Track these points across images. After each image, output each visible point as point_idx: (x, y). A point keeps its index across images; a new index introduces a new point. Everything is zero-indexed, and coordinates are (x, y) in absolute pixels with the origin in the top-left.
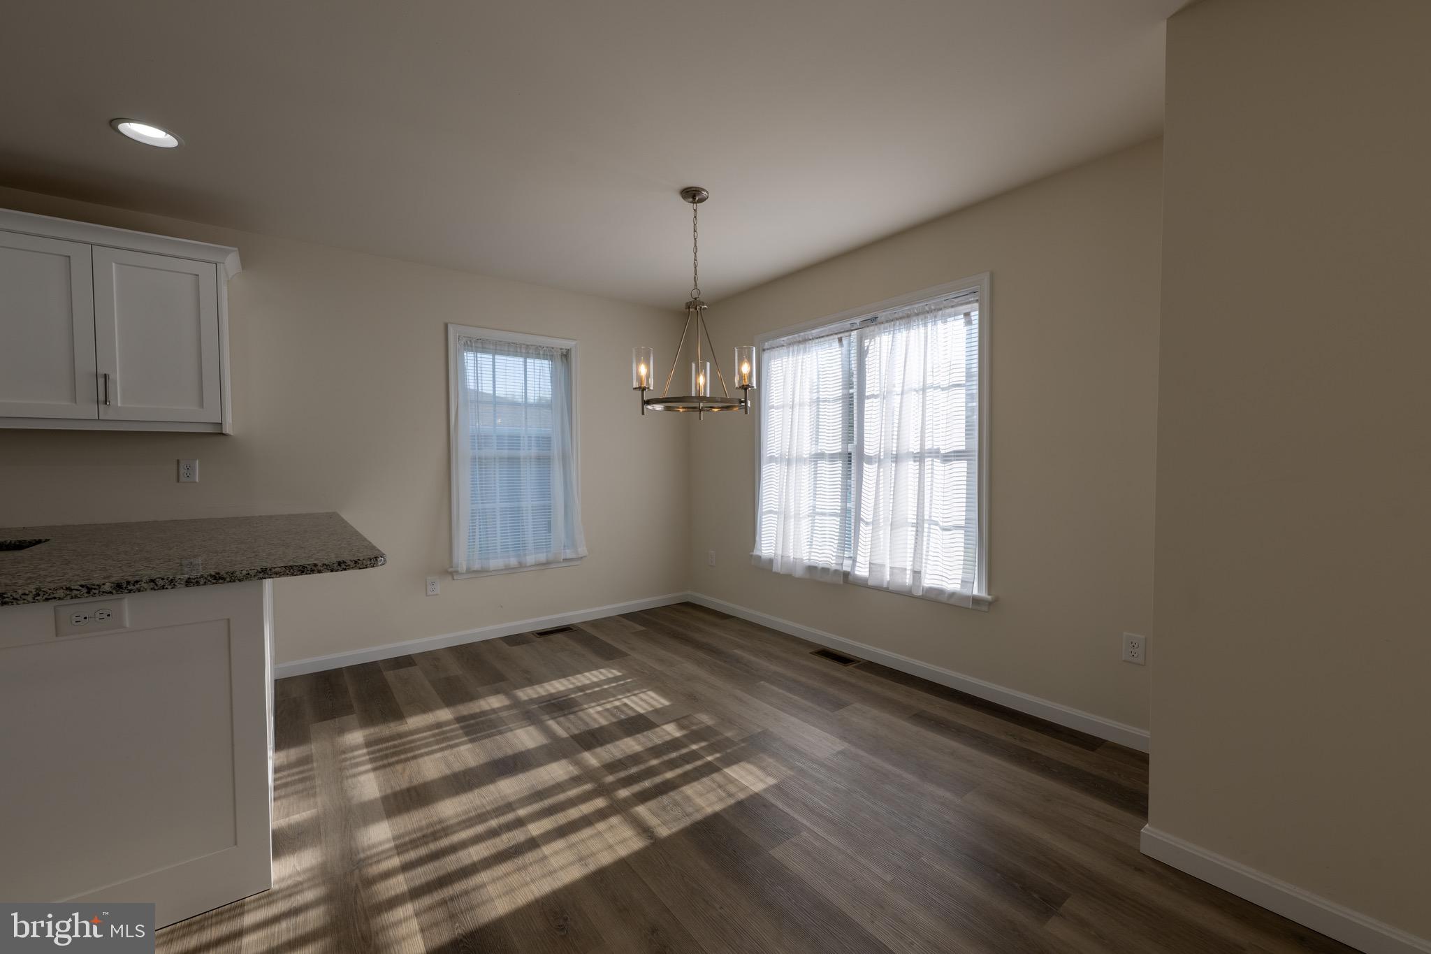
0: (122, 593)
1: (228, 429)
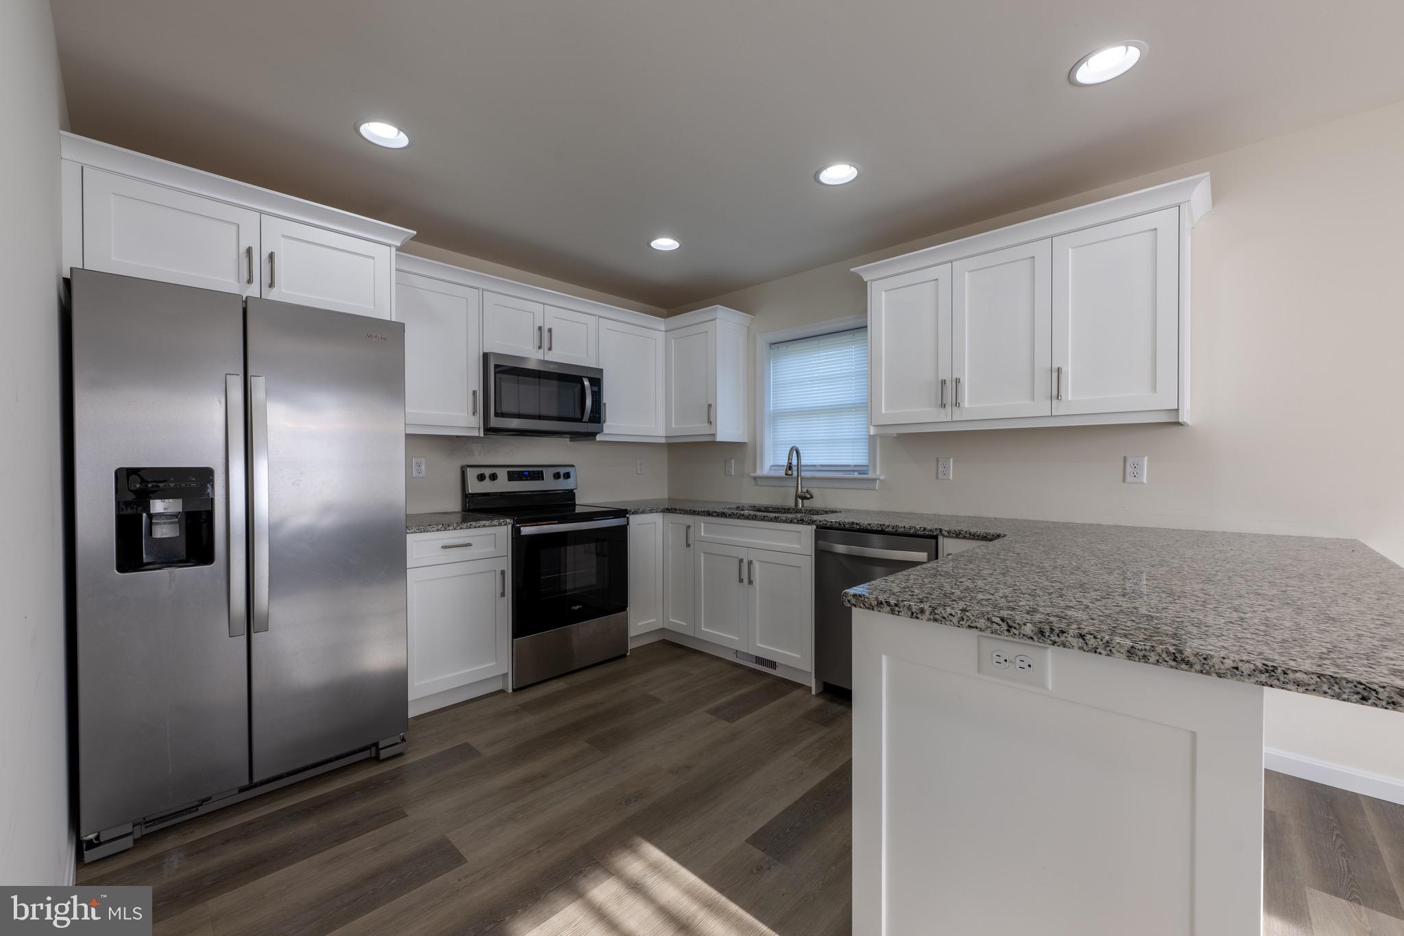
0: (1044, 642)
1: (1185, 417)
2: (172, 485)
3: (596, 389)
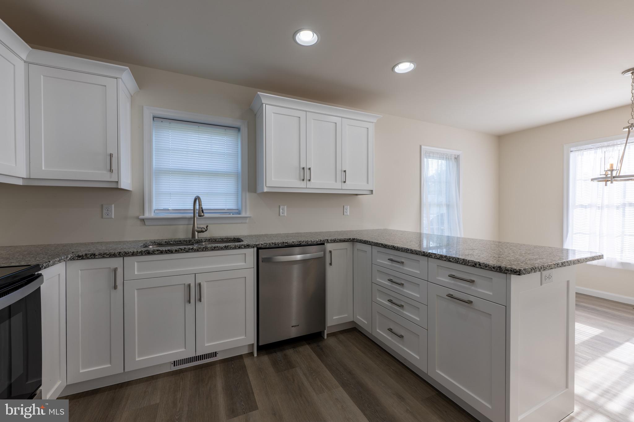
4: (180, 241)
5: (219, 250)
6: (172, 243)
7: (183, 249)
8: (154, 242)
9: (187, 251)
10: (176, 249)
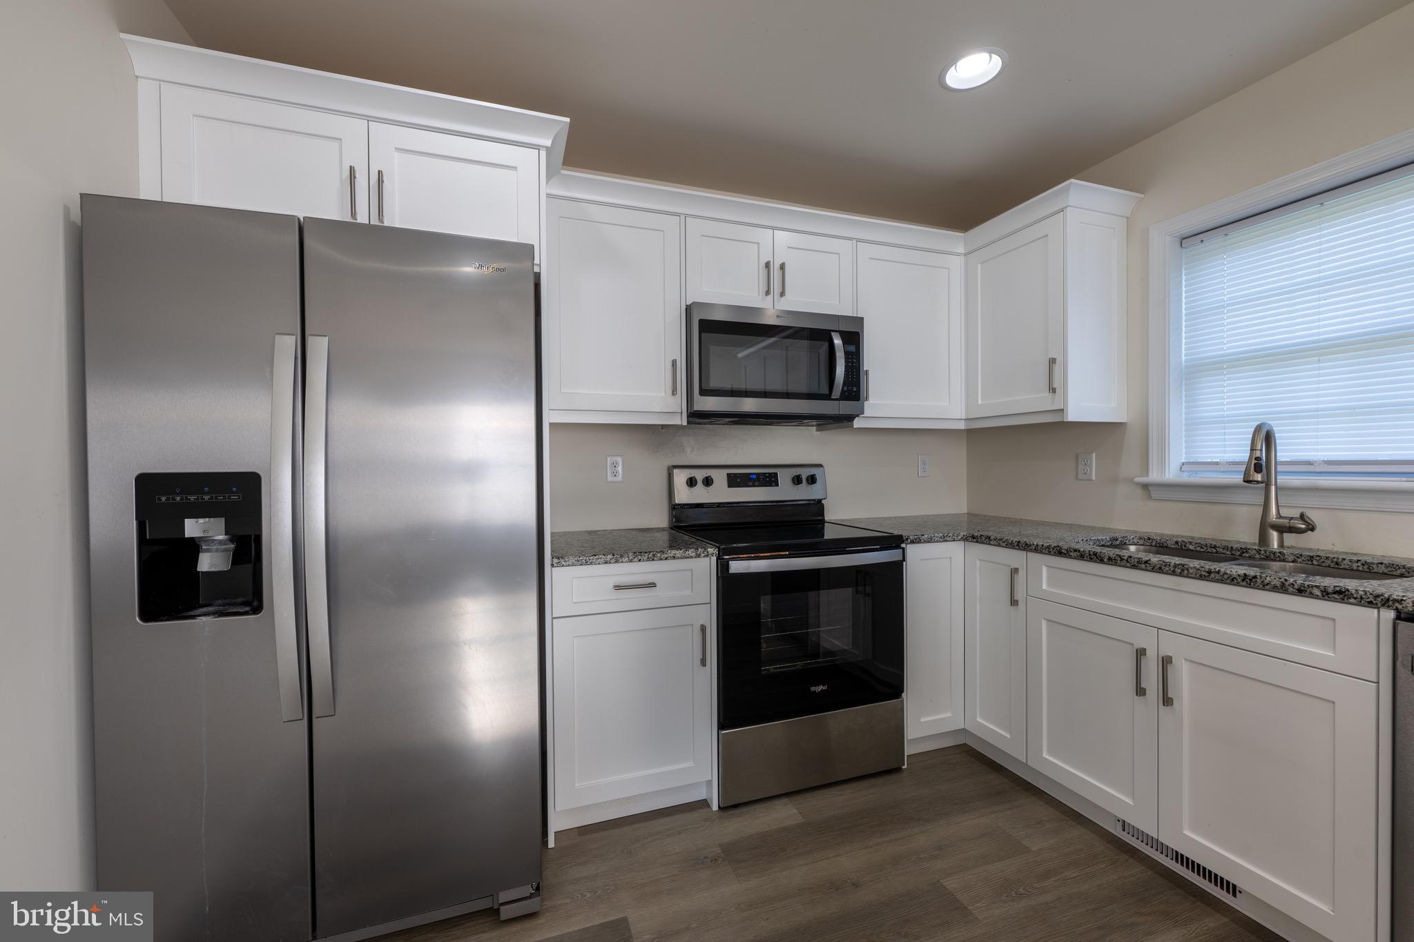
2: (206, 498)
3: (852, 348)
4: (1215, 547)
5: (1221, 581)
6: (1191, 547)
7: (1126, 558)
8: (1149, 539)
9: (1135, 566)
10: (1111, 555)
